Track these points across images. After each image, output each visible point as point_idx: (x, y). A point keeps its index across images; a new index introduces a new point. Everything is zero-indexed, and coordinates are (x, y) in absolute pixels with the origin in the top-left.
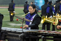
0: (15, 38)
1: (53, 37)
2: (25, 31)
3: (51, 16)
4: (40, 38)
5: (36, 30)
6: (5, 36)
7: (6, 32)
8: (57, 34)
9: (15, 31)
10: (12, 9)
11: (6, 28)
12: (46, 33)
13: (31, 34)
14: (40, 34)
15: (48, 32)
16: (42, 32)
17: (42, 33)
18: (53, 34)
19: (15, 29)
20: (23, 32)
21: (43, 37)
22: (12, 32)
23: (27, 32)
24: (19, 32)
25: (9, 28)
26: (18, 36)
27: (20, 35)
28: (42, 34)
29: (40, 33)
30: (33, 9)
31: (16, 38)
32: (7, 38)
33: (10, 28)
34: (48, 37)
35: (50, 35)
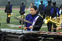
0: (14, 39)
1: (53, 39)
2: (25, 32)
3: (55, 17)
4: (40, 39)
5: (36, 31)
6: (5, 37)
7: (5, 33)
8: (58, 36)
9: (15, 32)
10: (9, 11)
11: (5, 29)
12: (46, 34)
13: (31, 35)
14: (40, 35)
15: (48, 33)
16: (42, 33)
19: (15, 30)
20: (23, 34)
21: (43, 38)
22: (11, 33)
23: (27, 34)
24: (19, 33)
26: (17, 38)
27: (19, 36)
28: (42, 35)
31: (16, 39)
32: (6, 39)
33: (10, 30)
34: (48, 38)
35: (50, 36)
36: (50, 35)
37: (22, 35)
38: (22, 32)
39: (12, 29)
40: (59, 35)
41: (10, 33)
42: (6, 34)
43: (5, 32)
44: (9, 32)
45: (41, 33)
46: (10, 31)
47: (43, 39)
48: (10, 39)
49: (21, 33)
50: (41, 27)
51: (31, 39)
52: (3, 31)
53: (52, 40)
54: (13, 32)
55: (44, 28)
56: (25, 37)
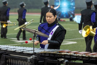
0: (21, 62)
2: (38, 51)
4: (62, 62)
6: (6, 59)
8: (89, 57)
11: (7, 46)
13: (48, 56)
15: (75, 53)
16: (65, 53)
17: (65, 55)
18: (83, 57)
19: (22, 48)
20: (35, 54)
24: (28, 52)
25: (12, 47)
26: (26, 60)
27: (29, 58)
28: (65, 57)
29: (62, 55)
30: (53, 17)
31: (24, 63)
32: (8, 62)
33: (14, 47)
34: (74, 61)
35: (78, 58)
36: (77, 56)
37: (34, 56)
38: (34, 50)
39: (18, 46)
40: (91, 56)
41: (14, 52)
42: (7, 55)
43: (6, 50)
44: (13, 50)
45: (62, 53)
46: (15, 49)
47: (66, 62)
48: (14, 62)
49: (31, 52)
50: (62, 44)
51: (47, 63)
52: (4, 49)
53: (81, 64)
54: (20, 51)
55: (68, 45)
56: (38, 59)
